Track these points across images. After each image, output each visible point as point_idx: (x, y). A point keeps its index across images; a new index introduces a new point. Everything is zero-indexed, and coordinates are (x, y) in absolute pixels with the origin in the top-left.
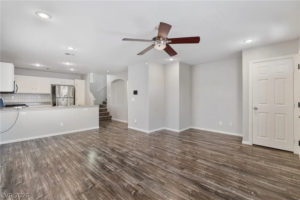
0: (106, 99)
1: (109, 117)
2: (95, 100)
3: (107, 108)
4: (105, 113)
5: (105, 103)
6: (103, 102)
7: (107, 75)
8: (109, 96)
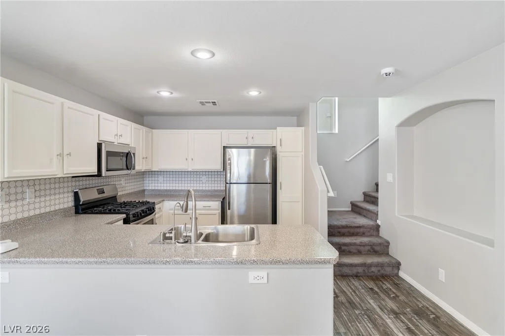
0: (377, 185)
1: (389, 265)
2: (331, 194)
3: (379, 222)
4: (372, 245)
5: (371, 198)
6: (365, 194)
7: (380, 99)
8: (390, 177)
